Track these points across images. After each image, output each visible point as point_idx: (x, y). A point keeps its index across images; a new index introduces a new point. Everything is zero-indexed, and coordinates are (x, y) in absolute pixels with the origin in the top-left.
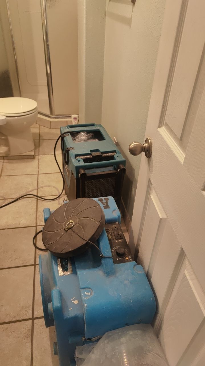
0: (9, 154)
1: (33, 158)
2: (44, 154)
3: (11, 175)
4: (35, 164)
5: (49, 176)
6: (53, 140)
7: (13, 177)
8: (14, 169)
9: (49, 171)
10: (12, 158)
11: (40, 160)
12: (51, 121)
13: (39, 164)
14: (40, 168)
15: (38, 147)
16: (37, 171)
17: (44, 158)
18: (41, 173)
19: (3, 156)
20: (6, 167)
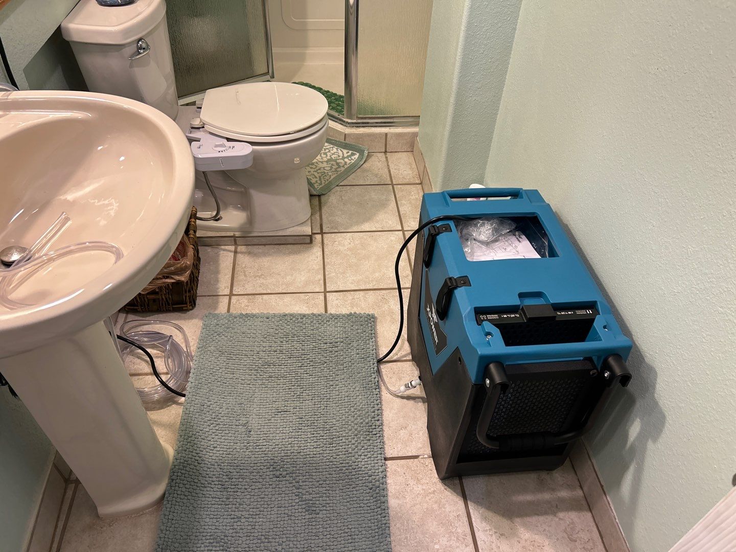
0: (250, 232)
1: (309, 241)
2: (336, 231)
3: (256, 292)
4: (316, 262)
5: (353, 299)
6: (353, 188)
7: (262, 299)
8: (262, 275)
9: (352, 283)
10: (256, 241)
11: (326, 250)
12: (345, 134)
13: (326, 260)
14: (329, 274)
15: (317, 208)
16: (322, 282)
17: (337, 243)
18: (332, 290)
19: (234, 237)
20: (243, 266)
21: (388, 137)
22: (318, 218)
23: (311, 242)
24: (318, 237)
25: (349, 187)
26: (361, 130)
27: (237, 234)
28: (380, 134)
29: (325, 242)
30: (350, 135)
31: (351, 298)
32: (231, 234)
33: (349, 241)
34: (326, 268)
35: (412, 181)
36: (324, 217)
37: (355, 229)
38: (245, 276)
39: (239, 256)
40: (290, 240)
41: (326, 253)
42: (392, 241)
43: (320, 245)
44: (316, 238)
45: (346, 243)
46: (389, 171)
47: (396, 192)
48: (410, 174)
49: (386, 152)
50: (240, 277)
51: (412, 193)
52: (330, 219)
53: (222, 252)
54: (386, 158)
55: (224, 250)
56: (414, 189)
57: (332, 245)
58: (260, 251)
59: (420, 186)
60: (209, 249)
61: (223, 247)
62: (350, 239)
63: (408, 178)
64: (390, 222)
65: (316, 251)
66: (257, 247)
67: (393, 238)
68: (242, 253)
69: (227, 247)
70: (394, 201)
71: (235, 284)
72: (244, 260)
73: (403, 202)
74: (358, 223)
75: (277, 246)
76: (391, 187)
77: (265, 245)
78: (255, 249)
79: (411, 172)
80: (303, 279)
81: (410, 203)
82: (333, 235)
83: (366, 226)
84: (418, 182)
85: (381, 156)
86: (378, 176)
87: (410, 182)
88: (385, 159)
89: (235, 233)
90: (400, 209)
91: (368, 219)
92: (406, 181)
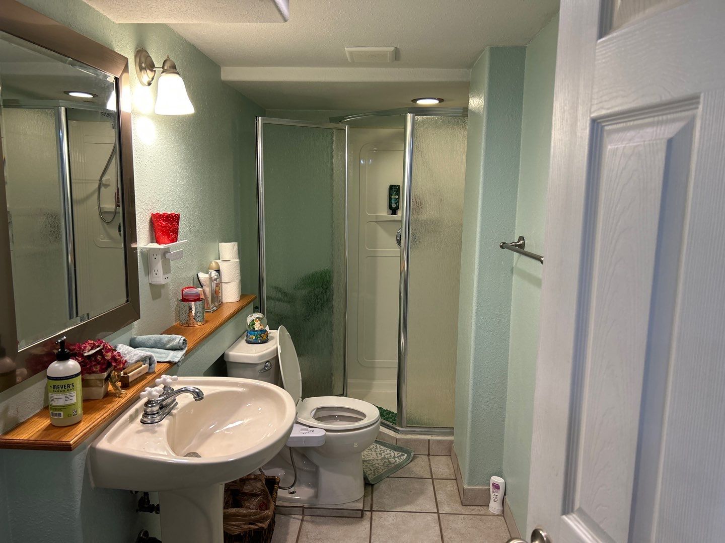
0: (315, 504)
1: (360, 516)
2: (383, 510)
4: (364, 532)
6: (400, 480)
8: (320, 538)
10: (319, 512)
11: (373, 523)
12: (397, 439)
13: (372, 531)
14: (374, 542)
15: (370, 491)
17: (383, 519)
19: (303, 507)
20: (307, 531)
21: (431, 442)
22: (370, 500)
23: (362, 516)
24: (368, 514)
25: (397, 479)
26: (409, 437)
27: (306, 505)
28: (424, 440)
29: (374, 517)
30: (400, 439)
32: (301, 505)
33: (393, 518)
34: (372, 537)
35: (449, 477)
36: (374, 499)
37: (399, 509)
38: (307, 538)
39: (305, 523)
40: (346, 513)
41: (373, 526)
42: (428, 520)
43: (369, 519)
44: (366, 514)
45: (390, 519)
46: (431, 469)
47: (435, 484)
48: (447, 472)
49: (429, 455)
50: (303, 538)
51: (448, 486)
52: (379, 501)
53: (292, 519)
54: (429, 459)
55: (294, 518)
56: (450, 483)
57: (379, 520)
58: (321, 521)
59: (454, 482)
60: (282, 517)
61: (293, 516)
63: (446, 475)
64: (428, 506)
65: (366, 524)
66: (319, 517)
67: (429, 518)
68: (307, 521)
69: (296, 516)
70: (433, 490)
72: (308, 526)
73: (440, 492)
74: (401, 505)
75: (335, 518)
76: (431, 480)
77: (325, 516)
78: (318, 519)
79: (448, 470)
81: (446, 493)
82: (380, 513)
83: (408, 508)
84: (454, 478)
85: (425, 458)
86: (421, 472)
87: (447, 478)
88: (427, 460)
89: (304, 505)
90: (437, 497)
91: (410, 502)
92: (444, 477)
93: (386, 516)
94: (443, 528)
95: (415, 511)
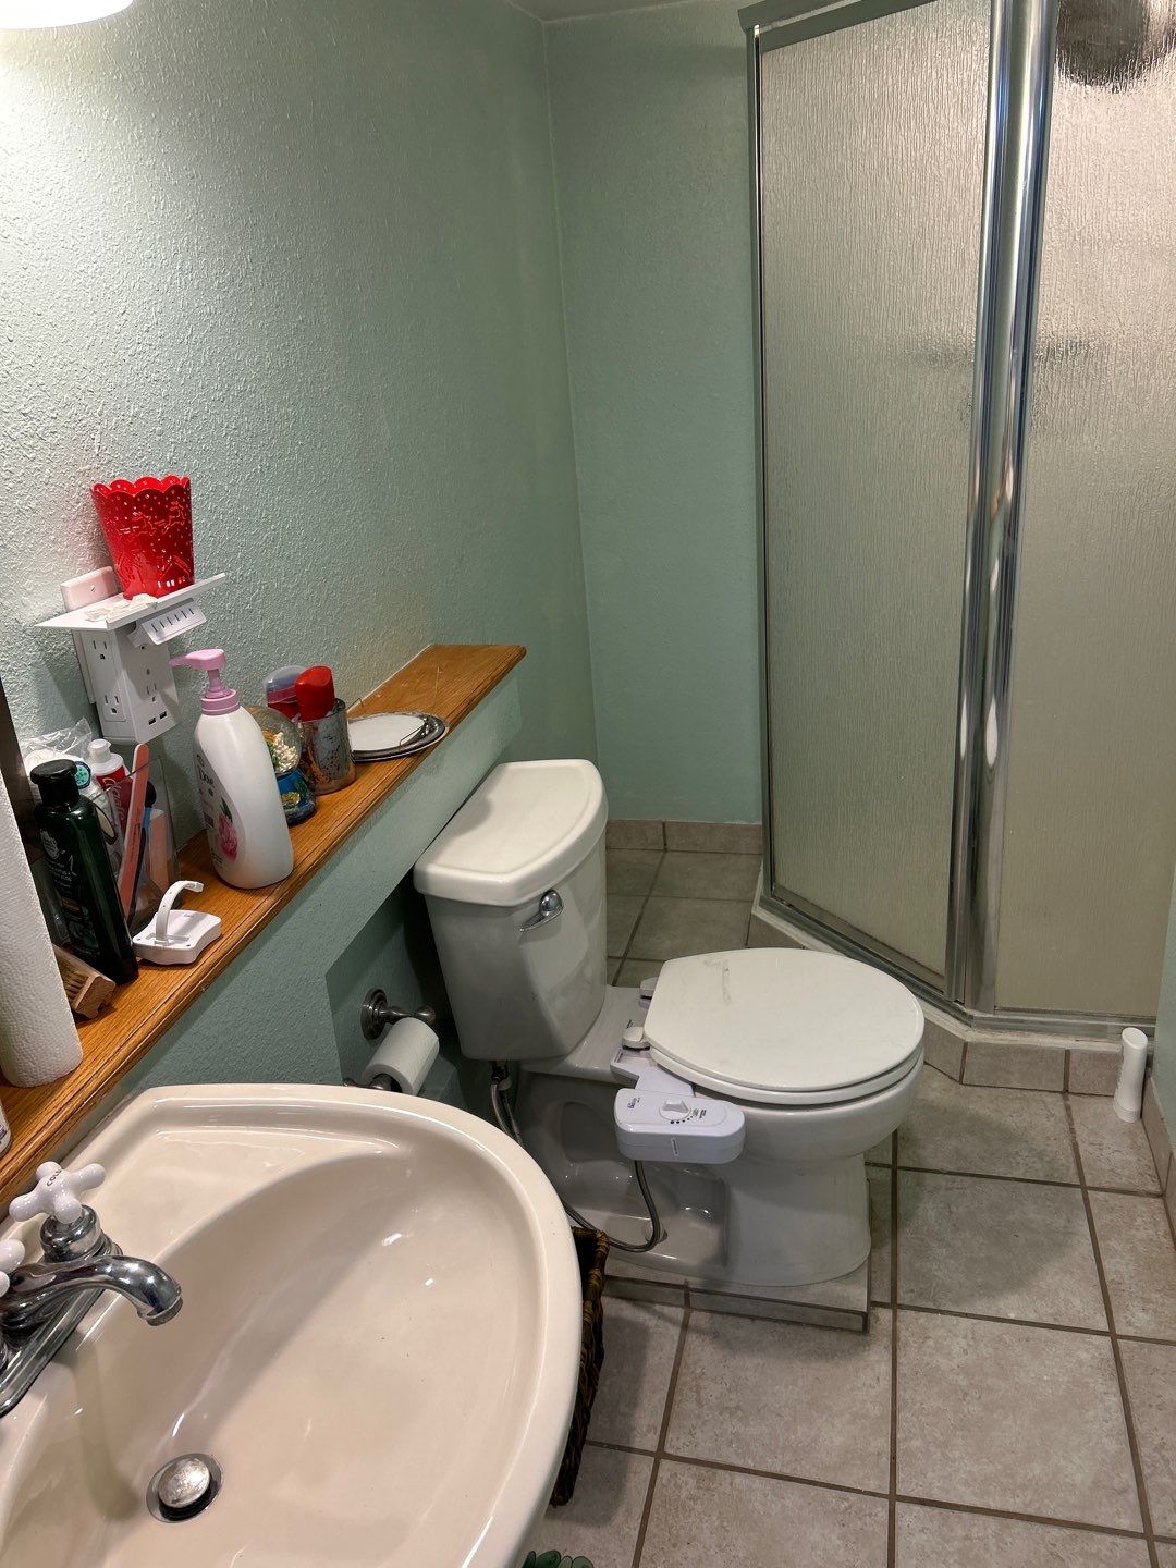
0: (723, 1283)
1: (859, 1326)
2: (931, 1305)
3: (720, 1460)
4: (874, 1392)
5: (967, 1538)
6: (980, 1186)
7: (731, 1484)
8: (738, 1408)
9: (966, 1483)
10: (735, 1305)
11: (901, 1360)
12: (966, 1044)
13: (900, 1393)
14: (905, 1439)
15: (887, 1231)
16: (885, 1461)
17: (931, 1342)
18: (913, 1495)
19: (686, 1287)
20: (698, 1371)
21: (1073, 1057)
22: (887, 1258)
23: (865, 1328)
25: (968, 1181)
26: (1008, 1041)
27: (694, 1282)
28: (1052, 1051)
29: (903, 1334)
30: (977, 1045)
31: (960, 1532)
32: (680, 1280)
33: (963, 1343)
34: (900, 1416)
35: (1137, 1183)
36: (903, 1257)
37: (981, 1307)
38: (699, 1403)
39: (693, 1339)
40: (815, 1316)
41: (902, 1370)
42: (1081, 1363)
43: (887, 1341)
44: (877, 1319)
45: (956, 1349)
46: (1076, 1148)
47: (1095, 1210)
48: (1130, 1162)
49: (1066, 1092)
50: (686, 1404)
51: (1139, 1220)
52: (917, 1265)
53: (655, 1318)
54: (1068, 1108)
55: (661, 1314)
56: (1144, 1209)
57: (920, 1348)
58: (741, 1332)
59: (1157, 1204)
60: (627, 1310)
61: (658, 1307)
62: (965, 1337)
63: (1126, 1172)
64: (1077, 1303)
65: (876, 1360)
66: (735, 1320)
67: (1084, 1356)
68: (699, 1331)
69: (666, 1310)
70: (1089, 1237)
71: (673, 1423)
72: (703, 1353)
73: (1113, 1243)
74: (988, 1291)
75: (781, 1328)
76: (1078, 1194)
77: (753, 1318)
78: (730, 1326)
79: (1132, 1158)
80: (838, 1440)
81: (1133, 1250)
82: (923, 1318)
83: (1011, 1305)
84: (1153, 1188)
85: (1054, 1102)
86: (1047, 1159)
87: (1131, 1188)
88: (1063, 1112)
89: (690, 1279)
90: (1105, 1264)
91: (1016, 1282)
92: (1121, 1182)
93: (940, 1332)
94: (1134, 1402)
95: (1032, 1317)
